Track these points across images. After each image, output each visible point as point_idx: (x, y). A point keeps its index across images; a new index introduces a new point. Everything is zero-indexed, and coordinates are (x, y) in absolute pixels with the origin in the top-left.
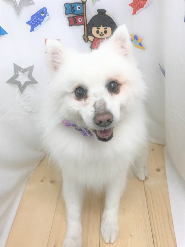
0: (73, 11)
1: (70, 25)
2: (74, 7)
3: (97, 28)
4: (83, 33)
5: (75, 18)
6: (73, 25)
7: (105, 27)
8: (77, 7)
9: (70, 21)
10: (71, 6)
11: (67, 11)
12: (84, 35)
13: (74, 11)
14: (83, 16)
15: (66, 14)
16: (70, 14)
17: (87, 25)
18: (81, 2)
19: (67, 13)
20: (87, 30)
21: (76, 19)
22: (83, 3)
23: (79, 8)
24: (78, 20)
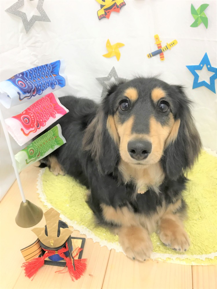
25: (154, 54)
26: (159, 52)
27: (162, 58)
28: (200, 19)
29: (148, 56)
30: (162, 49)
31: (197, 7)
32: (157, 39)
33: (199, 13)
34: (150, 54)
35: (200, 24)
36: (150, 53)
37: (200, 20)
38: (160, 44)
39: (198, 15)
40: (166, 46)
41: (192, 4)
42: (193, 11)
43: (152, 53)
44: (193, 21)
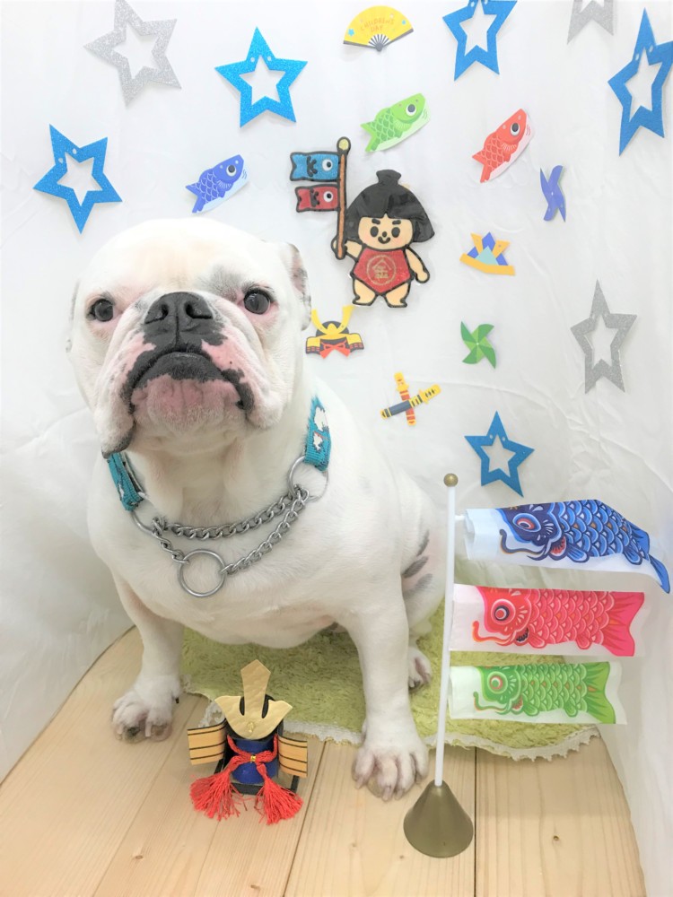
0: (311, 171)
1: (300, 209)
2: (315, 162)
3: (374, 222)
4: (334, 235)
5: (315, 190)
6: (309, 210)
7: (396, 220)
8: (325, 163)
9: (300, 199)
10: (309, 159)
11: (297, 170)
12: (336, 238)
13: (315, 172)
14: (338, 187)
15: (292, 179)
16: (304, 179)
17: (346, 212)
18: (335, 150)
19: (294, 177)
20: (345, 224)
21: (317, 194)
22: (342, 155)
23: (329, 165)
24: (323, 196)
25: (395, 411)
26: (404, 408)
27: (411, 419)
28: (479, 349)
29: (383, 415)
30: (410, 401)
31: (472, 328)
32: (400, 380)
33: (476, 339)
34: (386, 410)
35: (480, 359)
36: (387, 408)
37: (479, 352)
38: (407, 391)
39: (475, 342)
40: (418, 396)
41: (462, 323)
42: (466, 334)
43: (390, 409)
44: (467, 352)
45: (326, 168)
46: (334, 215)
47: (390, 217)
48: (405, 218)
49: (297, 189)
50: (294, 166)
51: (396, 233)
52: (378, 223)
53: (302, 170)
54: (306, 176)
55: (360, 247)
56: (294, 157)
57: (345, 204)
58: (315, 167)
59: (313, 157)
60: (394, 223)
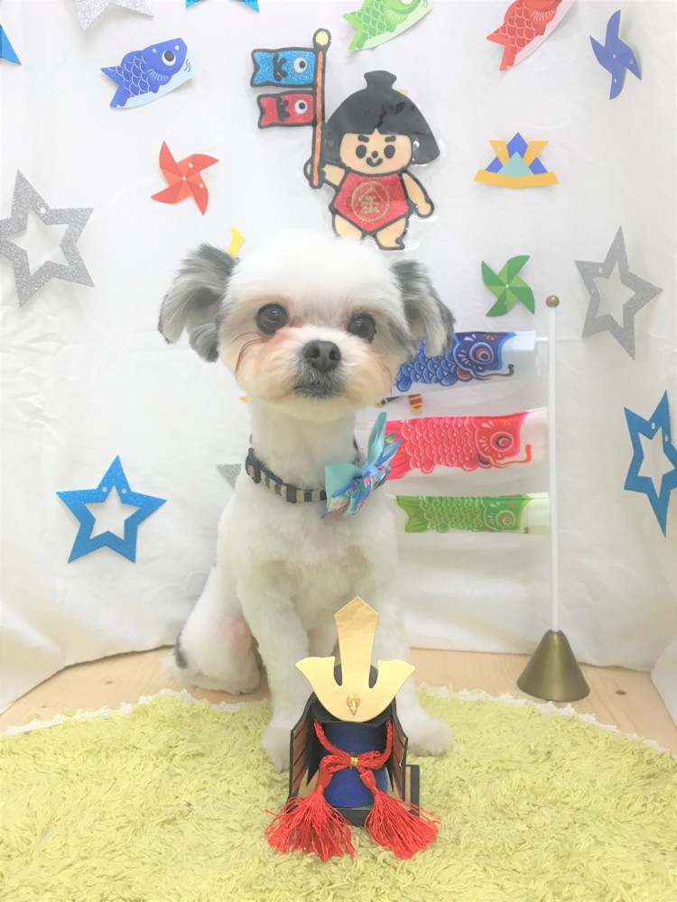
0: (278, 73)
2: (284, 61)
3: (360, 139)
4: (308, 156)
5: (284, 98)
8: (297, 63)
10: (276, 57)
11: (260, 73)
12: (311, 161)
13: (285, 74)
14: (314, 94)
15: (253, 84)
16: (268, 84)
17: (323, 126)
18: (310, 45)
19: (257, 81)
20: (322, 143)
21: (286, 103)
23: (302, 65)
24: (294, 108)
28: (509, 292)
31: (498, 267)
33: (505, 279)
35: (512, 307)
37: (511, 297)
39: (503, 285)
41: (483, 263)
42: (488, 276)
44: (492, 301)
45: (299, 70)
46: (308, 131)
47: (381, 133)
48: (402, 133)
49: (259, 98)
50: (257, 68)
51: (390, 152)
52: (367, 140)
53: (267, 72)
54: (273, 80)
55: (341, 172)
56: (256, 55)
57: (323, 118)
58: (284, 68)
59: (281, 55)
60: (387, 140)
